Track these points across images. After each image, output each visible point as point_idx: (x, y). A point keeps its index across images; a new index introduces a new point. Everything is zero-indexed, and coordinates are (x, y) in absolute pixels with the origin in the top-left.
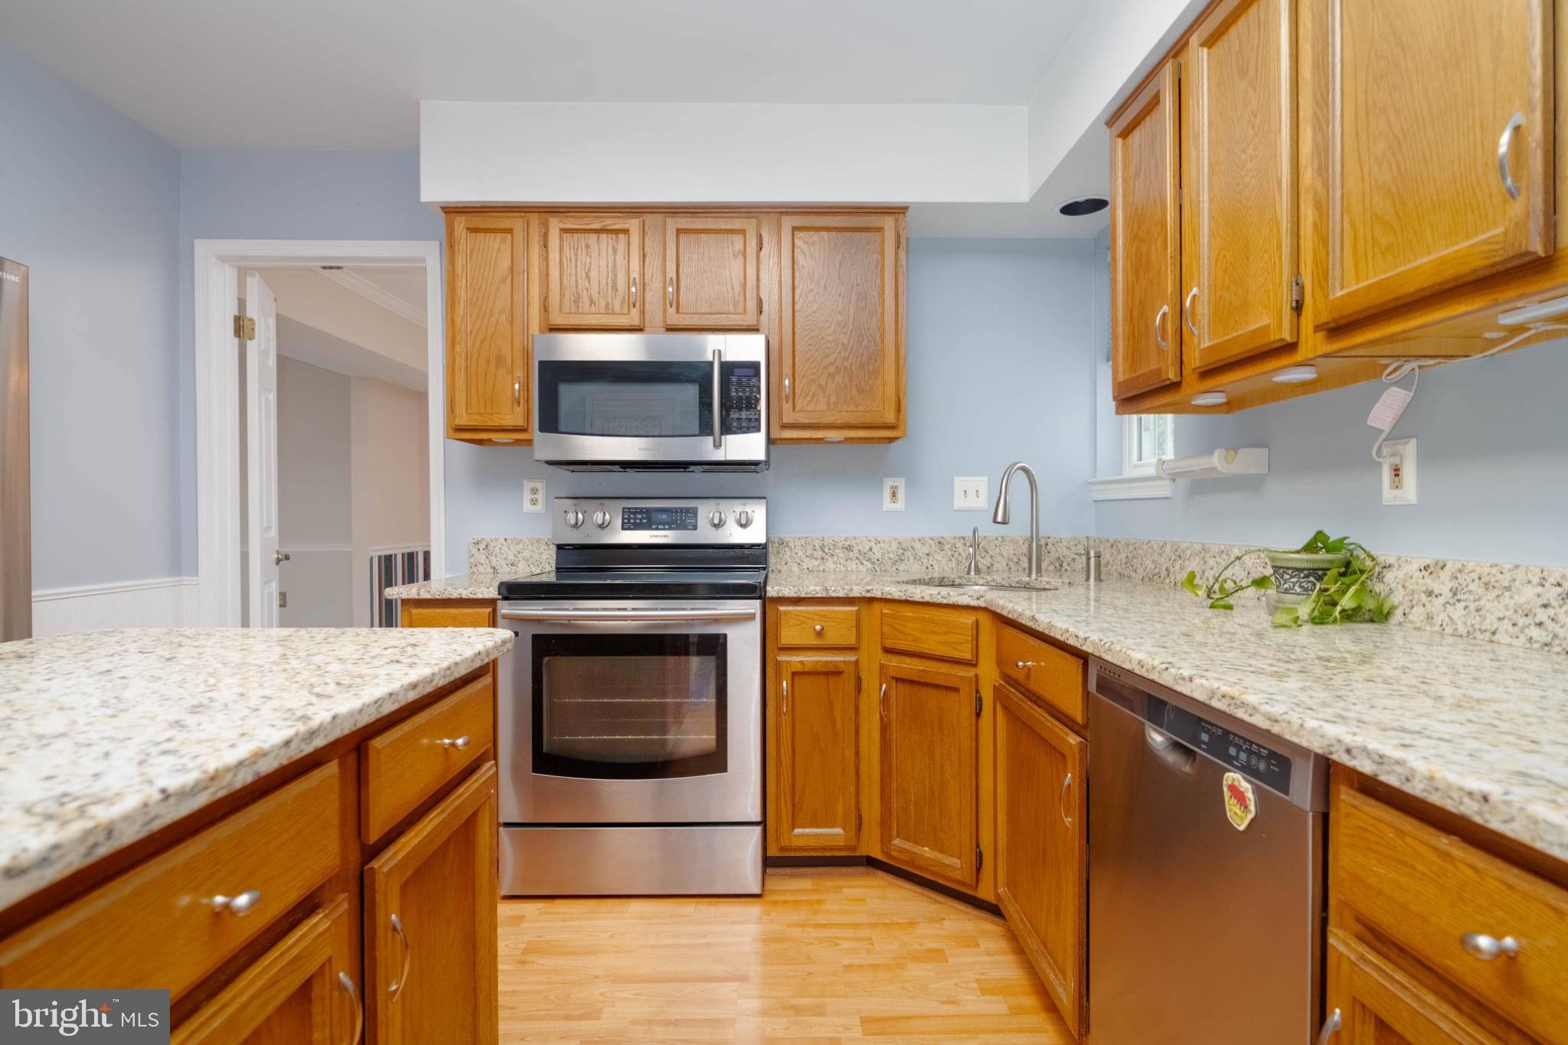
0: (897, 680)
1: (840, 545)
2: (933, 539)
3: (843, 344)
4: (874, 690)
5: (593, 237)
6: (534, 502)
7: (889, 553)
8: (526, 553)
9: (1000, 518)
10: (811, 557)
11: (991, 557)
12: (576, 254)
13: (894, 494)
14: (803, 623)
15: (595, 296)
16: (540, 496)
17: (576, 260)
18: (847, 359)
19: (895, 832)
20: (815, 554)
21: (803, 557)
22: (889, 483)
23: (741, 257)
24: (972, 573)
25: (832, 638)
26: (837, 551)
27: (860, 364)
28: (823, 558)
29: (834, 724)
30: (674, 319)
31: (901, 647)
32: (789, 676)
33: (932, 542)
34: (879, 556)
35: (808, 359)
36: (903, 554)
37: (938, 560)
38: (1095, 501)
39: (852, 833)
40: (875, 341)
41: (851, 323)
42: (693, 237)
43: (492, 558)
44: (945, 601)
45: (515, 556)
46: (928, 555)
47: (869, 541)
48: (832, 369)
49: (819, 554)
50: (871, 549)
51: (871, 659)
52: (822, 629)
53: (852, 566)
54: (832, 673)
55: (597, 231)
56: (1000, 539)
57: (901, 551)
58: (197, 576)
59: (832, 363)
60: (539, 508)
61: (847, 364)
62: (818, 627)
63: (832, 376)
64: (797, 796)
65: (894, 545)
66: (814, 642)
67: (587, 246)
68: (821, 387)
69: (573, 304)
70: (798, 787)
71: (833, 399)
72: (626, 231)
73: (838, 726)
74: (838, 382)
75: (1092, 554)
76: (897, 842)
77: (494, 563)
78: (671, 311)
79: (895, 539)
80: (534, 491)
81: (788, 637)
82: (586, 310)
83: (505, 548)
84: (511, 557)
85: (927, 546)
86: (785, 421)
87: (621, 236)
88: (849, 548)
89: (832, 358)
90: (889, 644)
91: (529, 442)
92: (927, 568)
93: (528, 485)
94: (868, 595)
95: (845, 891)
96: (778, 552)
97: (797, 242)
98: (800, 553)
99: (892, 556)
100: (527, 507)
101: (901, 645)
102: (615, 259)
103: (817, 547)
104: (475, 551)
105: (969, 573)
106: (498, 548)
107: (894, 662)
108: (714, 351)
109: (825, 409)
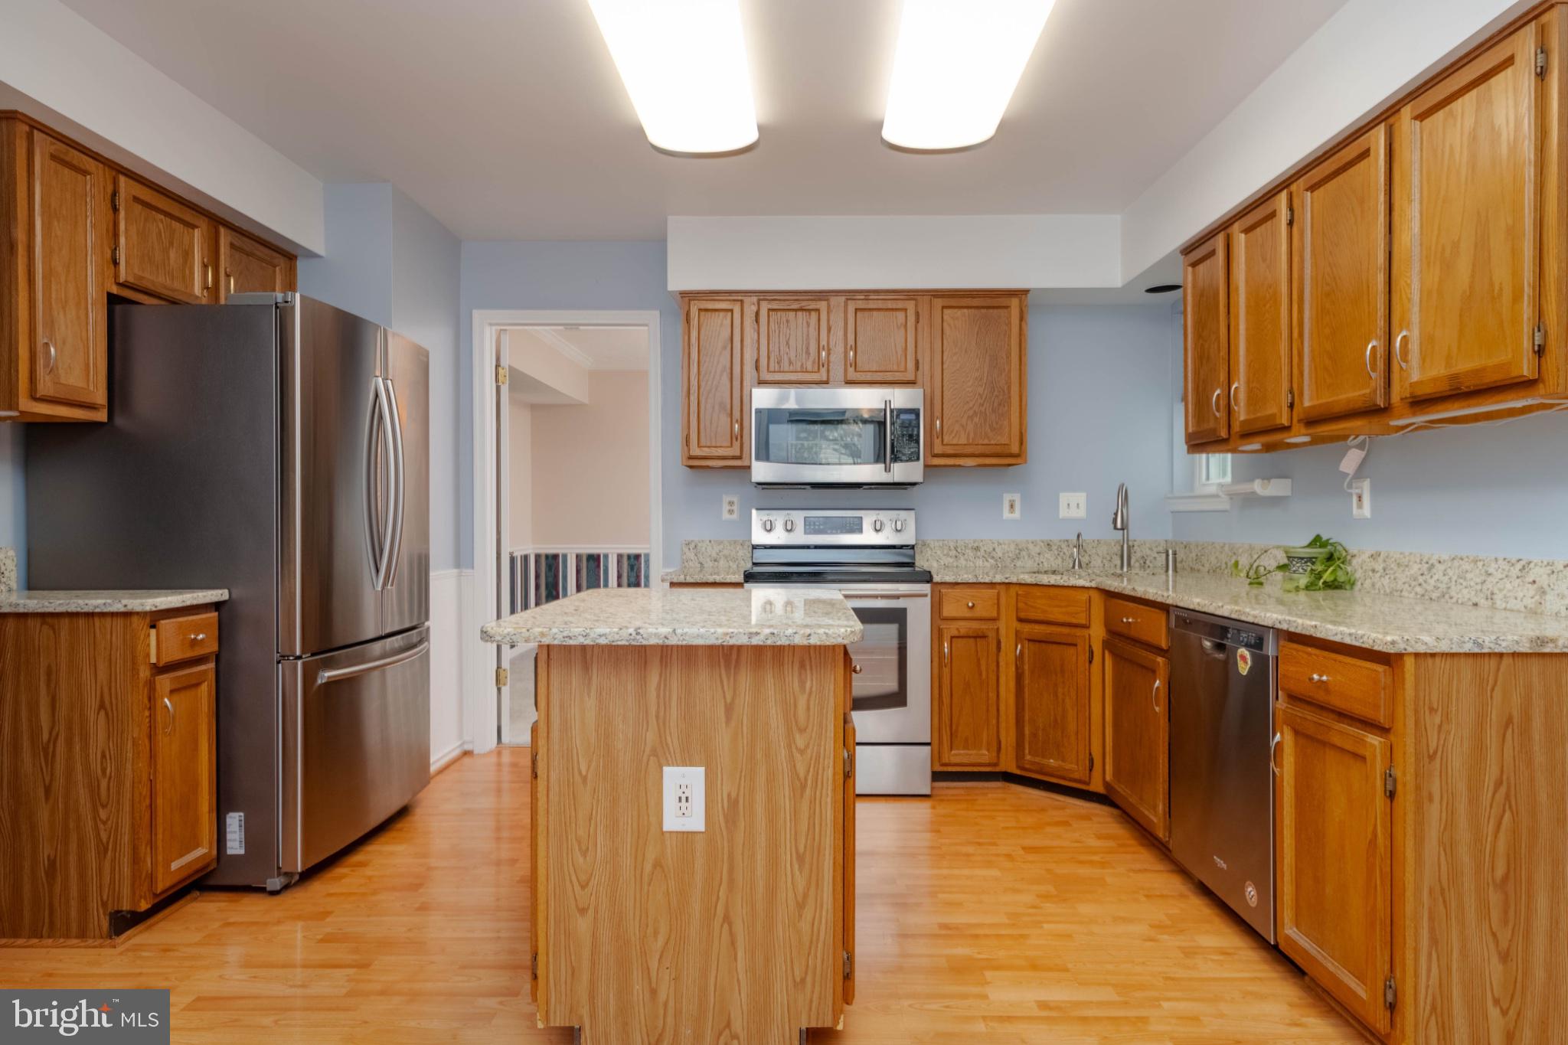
0: (1029, 640)
1: (970, 546)
2: (1043, 542)
3: (979, 394)
4: (1011, 650)
5: (792, 314)
6: (731, 512)
7: (1008, 552)
8: (726, 552)
9: (1119, 525)
10: (947, 555)
11: (1090, 555)
12: (779, 327)
13: (1012, 506)
14: (958, 601)
15: (793, 358)
16: (735, 508)
17: (779, 332)
18: (983, 405)
19: (1027, 751)
20: (951, 553)
21: (941, 555)
22: (1007, 498)
23: (902, 330)
24: (1077, 567)
25: (979, 612)
26: (967, 551)
27: (992, 409)
28: (956, 557)
29: (980, 674)
30: (852, 375)
31: (1033, 618)
32: (949, 638)
33: (1042, 544)
34: (1000, 555)
35: (953, 405)
36: (1019, 553)
37: (1047, 559)
38: (1172, 512)
39: (994, 754)
40: (1004, 391)
41: (985, 378)
42: (866, 314)
43: (700, 556)
44: (1066, 584)
45: (718, 554)
46: (1039, 554)
47: (993, 543)
48: (971, 413)
49: (953, 553)
50: (994, 549)
51: (1007, 627)
52: (973, 606)
53: (979, 562)
54: (980, 636)
55: (796, 310)
56: (1096, 542)
57: (1017, 551)
58: (473, 568)
59: (971, 408)
60: (735, 516)
61: (983, 409)
62: (970, 604)
63: (971, 418)
64: (954, 727)
65: (1013, 547)
66: (967, 614)
67: (788, 321)
68: (963, 426)
69: (776, 365)
70: (954, 721)
71: (972, 435)
72: (818, 310)
73: (984, 676)
74: (975, 423)
75: (1170, 552)
76: (1028, 757)
77: (701, 560)
78: (851, 370)
79: (1014, 542)
80: (731, 503)
81: (948, 610)
82: (786, 369)
83: (709, 548)
84: (714, 555)
85: (1038, 547)
86: (936, 452)
87: (813, 314)
88: (977, 549)
89: (971, 405)
90: (1022, 615)
91: (749, 467)
92: (1038, 564)
93: (726, 499)
94: (1007, 581)
95: (990, 795)
96: (922, 552)
97: (945, 317)
98: (939, 552)
99: (1011, 555)
100: (726, 516)
101: (1032, 615)
102: (808, 331)
103: (952, 548)
104: (686, 549)
105: (1074, 567)
106: (704, 549)
107: (1027, 628)
108: (886, 401)
109: (966, 442)
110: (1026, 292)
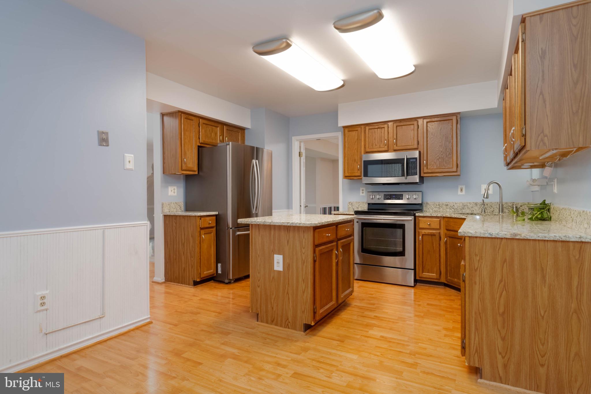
0: (449, 237)
1: (444, 204)
2: (473, 203)
3: (441, 151)
4: (444, 239)
5: (376, 130)
6: (363, 193)
7: (459, 206)
8: (361, 205)
9: (485, 197)
10: (436, 207)
11: (493, 208)
12: (372, 134)
13: (462, 190)
14: (425, 222)
15: (376, 144)
16: (364, 192)
17: (372, 136)
18: (442, 155)
19: (449, 275)
20: (437, 207)
21: (433, 207)
22: (460, 187)
23: (413, 131)
24: (483, 212)
25: (433, 226)
26: (443, 206)
27: (446, 156)
28: (439, 208)
29: (434, 248)
30: (396, 148)
31: (452, 229)
32: (422, 235)
33: (473, 204)
34: (456, 207)
35: (431, 156)
36: (464, 207)
37: (475, 209)
39: (438, 276)
40: (451, 149)
41: (443, 145)
42: (400, 127)
43: (353, 206)
45: (358, 206)
46: (472, 207)
47: (453, 203)
48: (438, 158)
49: (438, 206)
50: (454, 205)
51: (443, 232)
52: (430, 224)
53: (448, 210)
54: (433, 235)
55: (377, 128)
56: (496, 203)
57: (463, 206)
58: (292, 209)
59: (438, 156)
60: (364, 194)
61: (442, 156)
62: (429, 224)
63: (438, 159)
64: (424, 265)
65: (461, 205)
66: (428, 227)
67: (375, 132)
68: (435, 162)
69: (371, 146)
70: (424, 263)
71: (438, 165)
72: (384, 128)
73: (435, 248)
74: (440, 161)
75: (514, 207)
76: (449, 278)
77: (353, 208)
78: (395, 146)
79: (461, 203)
80: (363, 190)
81: (422, 225)
82: (375, 147)
83: (356, 204)
84: (357, 206)
85: (472, 205)
86: (425, 172)
87: (383, 129)
88: (447, 205)
89: (438, 155)
90: (447, 228)
91: (361, 179)
92: (472, 211)
93: (361, 189)
94: (442, 216)
95: (436, 289)
96: (426, 206)
97: (428, 125)
98: (432, 206)
100: (361, 194)
102: (381, 135)
103: (437, 205)
104: (349, 205)
106: (354, 204)
107: (448, 232)
108: (405, 155)
109: (436, 168)
110: (459, 113)
